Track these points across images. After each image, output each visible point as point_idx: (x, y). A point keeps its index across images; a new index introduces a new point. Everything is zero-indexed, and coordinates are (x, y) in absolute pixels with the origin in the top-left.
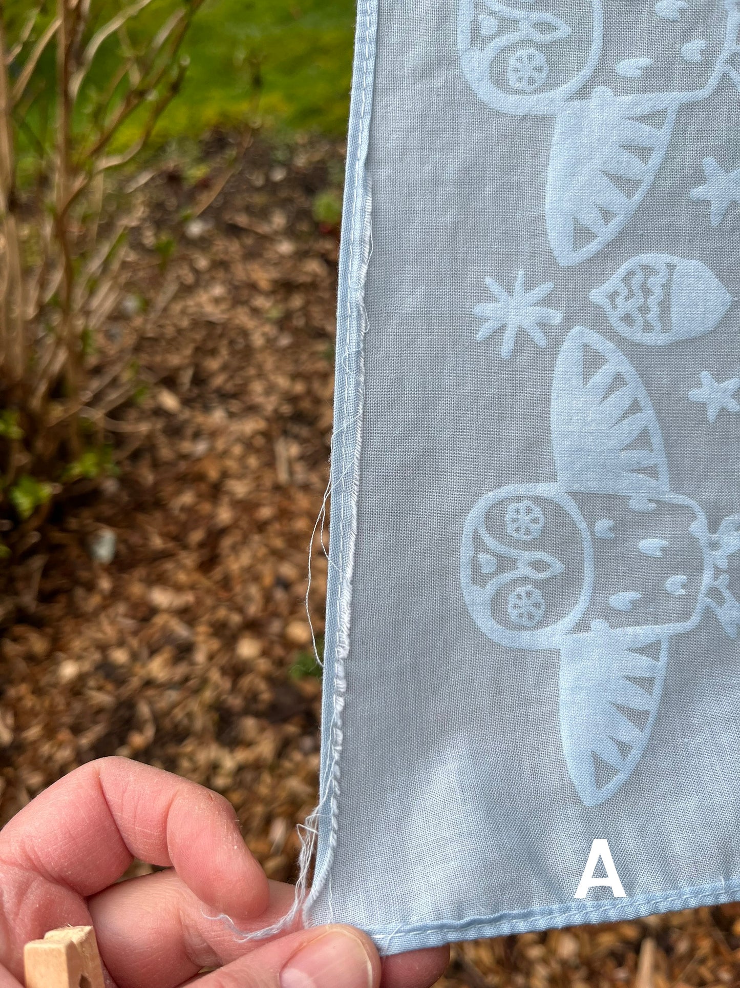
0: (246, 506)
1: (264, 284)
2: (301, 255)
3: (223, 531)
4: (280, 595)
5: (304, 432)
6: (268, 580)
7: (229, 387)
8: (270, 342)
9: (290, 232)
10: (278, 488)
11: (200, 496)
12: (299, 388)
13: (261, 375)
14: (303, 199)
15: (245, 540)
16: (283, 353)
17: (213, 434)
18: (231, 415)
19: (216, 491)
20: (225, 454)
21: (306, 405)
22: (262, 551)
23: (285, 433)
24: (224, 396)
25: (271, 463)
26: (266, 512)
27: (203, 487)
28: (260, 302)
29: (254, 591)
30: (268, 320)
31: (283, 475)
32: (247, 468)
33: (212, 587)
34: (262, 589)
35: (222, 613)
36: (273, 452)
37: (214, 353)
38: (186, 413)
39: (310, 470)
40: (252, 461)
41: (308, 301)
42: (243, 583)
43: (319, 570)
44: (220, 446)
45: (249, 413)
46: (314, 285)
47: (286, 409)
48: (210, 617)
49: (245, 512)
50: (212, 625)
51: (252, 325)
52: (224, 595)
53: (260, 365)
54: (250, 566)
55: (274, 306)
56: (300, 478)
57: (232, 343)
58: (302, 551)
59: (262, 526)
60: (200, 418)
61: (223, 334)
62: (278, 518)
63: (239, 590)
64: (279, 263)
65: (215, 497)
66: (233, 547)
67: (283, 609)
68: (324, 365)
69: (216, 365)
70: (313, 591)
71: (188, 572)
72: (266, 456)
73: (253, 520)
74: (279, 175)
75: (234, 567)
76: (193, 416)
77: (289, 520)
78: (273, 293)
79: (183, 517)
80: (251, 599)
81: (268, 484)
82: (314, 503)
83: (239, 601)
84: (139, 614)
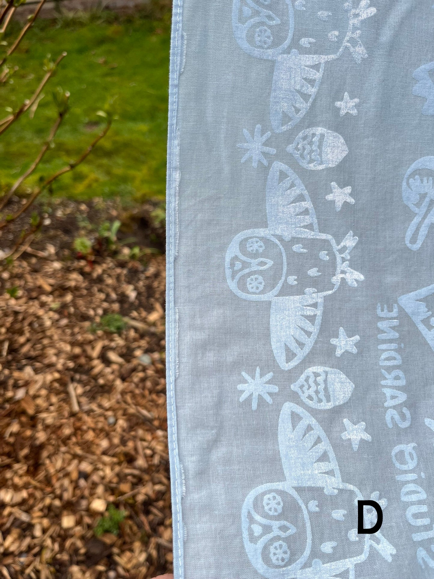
0: (55, 429)
1: (48, 288)
2: (67, 270)
3: (42, 446)
4: (82, 482)
5: (84, 377)
6: (74, 475)
7: (33, 353)
8: (55, 323)
9: (59, 257)
10: (73, 414)
11: (22, 425)
12: (77, 350)
13: (52, 345)
14: (62, 236)
15: (56, 452)
16: (63, 329)
17: (27, 384)
18: (36, 371)
19: (33, 421)
20: (35, 397)
21: (83, 360)
22: (68, 456)
23: (73, 380)
24: (31, 359)
25: (67, 400)
26: (67, 431)
27: (24, 419)
28: (44, 298)
29: (66, 482)
30: (51, 309)
31: (76, 408)
32: (51, 405)
33: (38, 485)
34: (71, 482)
35: (48, 501)
36: (67, 393)
37: (21, 332)
38: (6, 372)
39: (90, 403)
40: (54, 399)
41: (75, 297)
42: (58, 479)
43: (105, 464)
44: (32, 392)
45: (47, 370)
46: (77, 288)
47: (71, 364)
48: (40, 505)
49: (53, 432)
50: (41, 510)
51: (41, 312)
52: (49, 489)
53: (51, 337)
54: (62, 469)
55: (54, 301)
56: (86, 407)
57: (31, 324)
58: (93, 453)
59: (65, 441)
60: (16, 374)
61: (24, 319)
62: (75, 434)
63: (57, 485)
64: (53, 275)
65: (33, 426)
66: (49, 457)
67: (87, 493)
68: (91, 337)
69: (22, 340)
70: (103, 478)
71: (21, 476)
72: (62, 396)
73: (59, 438)
74: (47, 222)
75: (52, 471)
76: (11, 373)
77: (82, 435)
78: (51, 293)
79: (12, 440)
80: (65, 490)
81: (66, 414)
82: (96, 423)
83: (58, 492)
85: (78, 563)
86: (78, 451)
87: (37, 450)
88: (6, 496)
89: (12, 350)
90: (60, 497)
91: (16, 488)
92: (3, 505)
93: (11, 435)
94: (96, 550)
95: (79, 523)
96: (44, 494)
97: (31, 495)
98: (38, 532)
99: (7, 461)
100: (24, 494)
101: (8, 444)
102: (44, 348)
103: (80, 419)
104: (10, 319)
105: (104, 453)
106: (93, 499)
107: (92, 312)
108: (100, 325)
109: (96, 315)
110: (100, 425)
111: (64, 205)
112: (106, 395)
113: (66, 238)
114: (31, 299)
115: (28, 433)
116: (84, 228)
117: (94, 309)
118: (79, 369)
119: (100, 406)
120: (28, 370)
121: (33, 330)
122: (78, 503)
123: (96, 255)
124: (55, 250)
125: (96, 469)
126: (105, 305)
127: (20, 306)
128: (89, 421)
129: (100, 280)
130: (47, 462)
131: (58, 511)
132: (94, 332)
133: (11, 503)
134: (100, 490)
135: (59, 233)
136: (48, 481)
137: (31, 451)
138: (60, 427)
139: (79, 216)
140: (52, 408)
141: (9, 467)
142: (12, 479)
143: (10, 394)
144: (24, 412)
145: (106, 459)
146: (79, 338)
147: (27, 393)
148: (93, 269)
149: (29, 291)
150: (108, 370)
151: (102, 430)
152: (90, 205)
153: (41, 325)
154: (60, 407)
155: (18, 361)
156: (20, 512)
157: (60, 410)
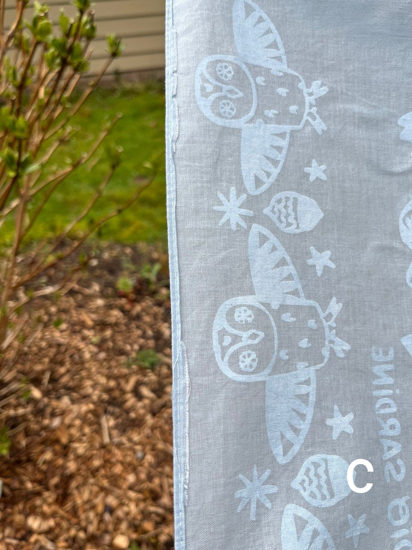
0: (85, 460)
1: (90, 323)
2: (109, 307)
3: (71, 477)
4: (107, 517)
5: (117, 410)
6: (100, 508)
7: (71, 384)
8: (94, 356)
9: (102, 295)
10: (103, 446)
11: (55, 454)
12: (112, 384)
13: (89, 377)
14: (108, 276)
15: (85, 483)
16: (101, 362)
17: (63, 413)
18: (73, 401)
19: (66, 451)
20: (70, 426)
21: (117, 394)
22: (96, 489)
23: (106, 412)
24: (69, 389)
25: (98, 431)
26: (97, 463)
27: (57, 447)
28: (86, 332)
29: (92, 515)
30: (92, 343)
31: (107, 440)
32: (84, 435)
33: (66, 515)
34: (97, 515)
35: (73, 532)
36: (99, 424)
37: (62, 363)
38: (46, 400)
39: (121, 435)
40: (87, 430)
41: (114, 332)
42: (85, 511)
43: (130, 500)
44: (67, 421)
45: (84, 400)
46: (116, 324)
47: (105, 397)
48: (64, 536)
49: (84, 463)
50: (66, 540)
51: (82, 345)
52: (74, 520)
53: (89, 370)
54: (88, 501)
55: (95, 336)
56: (116, 440)
57: (71, 356)
58: (119, 488)
59: (94, 472)
60: (54, 403)
61: (66, 351)
62: (103, 466)
63: (83, 516)
64: (96, 311)
65: (65, 456)
66: (78, 488)
67: (111, 527)
68: (125, 371)
69: (62, 370)
70: (127, 514)
71: (49, 505)
72: (95, 427)
73: (88, 469)
74: (94, 263)
75: (79, 501)
76: (50, 402)
77: (110, 468)
78: (93, 328)
79: (44, 467)
80: (90, 522)
81: (97, 445)
82: (125, 456)
83: (83, 524)
84: (19, 535)
86: (105, 483)
87: (67, 479)
88: (34, 523)
89: (53, 380)
90: (85, 530)
91: (45, 517)
92: (30, 532)
93: (45, 462)
96: (70, 524)
97: (58, 525)
99: (38, 488)
100: (51, 523)
101: (40, 471)
102: (82, 379)
103: (109, 452)
104: (53, 350)
105: (131, 488)
106: (117, 534)
107: (128, 347)
108: (135, 360)
109: (132, 350)
110: (129, 459)
111: (111, 248)
112: (136, 429)
113: (110, 278)
114: (74, 332)
115: (60, 462)
116: (128, 269)
117: (131, 345)
118: (113, 402)
119: (130, 440)
120: (66, 401)
121: (74, 363)
122: (101, 537)
123: (137, 294)
124: (100, 289)
125: (122, 504)
126: (142, 341)
127: (64, 338)
128: (118, 454)
129: (138, 317)
130: (75, 492)
131: (82, 543)
132: (129, 366)
133: (39, 531)
134: (124, 526)
135: (105, 273)
136: (74, 512)
137: (61, 481)
138: (90, 458)
139: (124, 258)
140: (85, 438)
141: (38, 494)
142: (41, 506)
143: (46, 422)
144: (57, 441)
145: (132, 494)
146: (116, 371)
147: (62, 423)
148: (133, 306)
149: (72, 325)
150: (140, 404)
151: (130, 464)
152: (134, 248)
153: (81, 357)
154: (92, 437)
155: (57, 391)
156: (46, 540)
157: (91, 441)
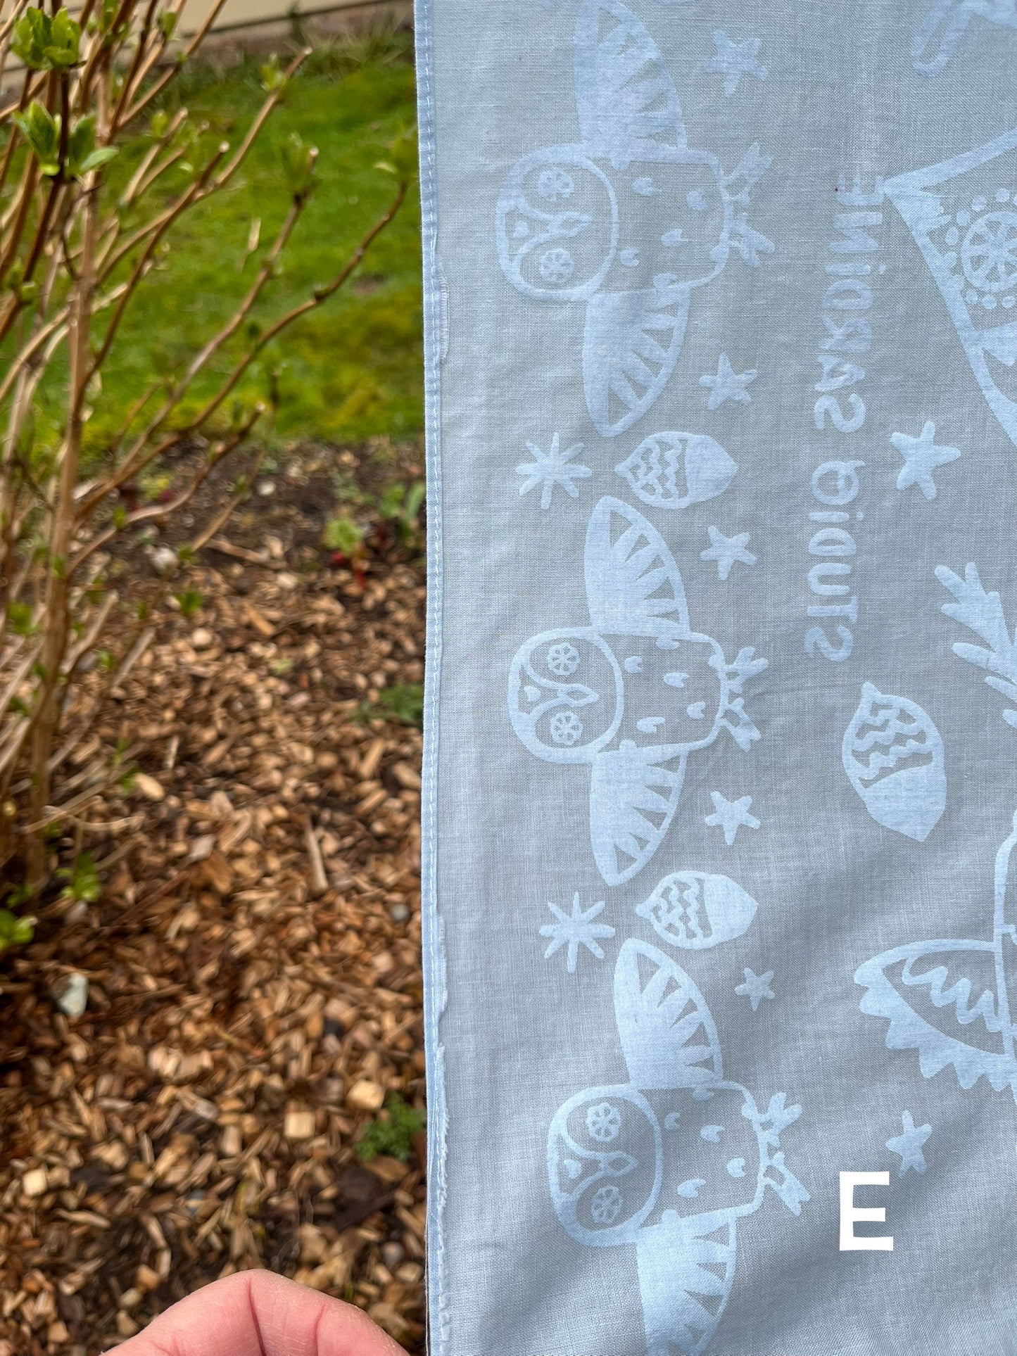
0: (275, 925)
1: (267, 629)
3: (245, 961)
4: (331, 1043)
5: (341, 818)
6: (315, 1026)
7: (231, 765)
8: (280, 701)
9: (291, 563)
10: (314, 896)
11: (204, 914)
12: (328, 760)
13: (273, 748)
14: (299, 518)
15: (277, 975)
16: (297, 714)
17: (216, 828)
18: (236, 802)
19: (228, 907)
20: (234, 856)
21: (339, 782)
22: (302, 986)
23: (315, 822)
24: (226, 777)
25: (302, 863)
26: (301, 932)
27: (208, 902)
28: (257, 649)
29: (296, 1040)
30: (271, 673)
31: (321, 882)
32: (268, 874)
33: (235, 1041)
34: (308, 1040)
35: (255, 1078)
36: (304, 851)
37: (207, 721)
38: (173, 802)
39: (354, 873)
40: (274, 863)
41: (324, 647)
42: (279, 1033)
43: (382, 1007)
44: (226, 846)
45: (260, 801)
46: (330, 630)
47: (313, 790)
48: (239, 1087)
49: (271, 933)
50: (240, 1096)
51: (250, 679)
52: (258, 1053)
53: (270, 732)
54: (288, 1011)
55: (277, 657)
56: (344, 882)
57: (227, 704)
58: (357, 982)
59: (297, 952)
60: (193, 807)
61: (212, 693)
62: (318, 939)
63: (277, 1044)
64: (279, 600)
65: (229, 918)
66: (260, 985)
67: (341, 1065)
68: (356, 731)
69: (209, 735)
70: (379, 1036)
71: (199, 1022)
72: (293, 856)
73: (281, 945)
74: (267, 489)
75: (266, 1014)
76: (183, 805)
77: (332, 943)
78: (274, 639)
79: (181, 945)
80: (293, 1056)
81: (299, 894)
82: (365, 917)
83: (278, 1059)
84: (131, 1091)
85: (317, 1220)
86: (324, 974)
87: (235, 968)
88: (164, 1062)
89: (186, 757)
90: (283, 1072)
91: (188, 1047)
92: (158, 1082)
93: (181, 933)
94: (359, 1193)
95: (322, 1129)
96: (248, 1062)
97: (219, 1063)
98: (231, 1145)
99: (172, 988)
100: (205, 1060)
101: (172, 951)
102: (255, 753)
103: (329, 907)
104: (184, 693)
105: (381, 983)
106: (356, 1081)
107: (361, 681)
108: (379, 706)
109: (371, 685)
110: (373, 922)
111: (304, 453)
112: (389, 857)
113: (307, 524)
114: (230, 651)
115: (217, 931)
116: (348, 502)
117: (367, 675)
118: (329, 799)
119: (375, 881)
120: (220, 800)
121: (232, 715)
122: (321, 1084)
123: (372, 560)
124: (283, 548)
125: (364, 1017)
126: (391, 665)
127: (206, 665)
128: (349, 911)
129: (381, 612)
130: (257, 994)
131: (276, 1101)
132: (365, 721)
133: (175, 1078)
134: (371, 1062)
135: (293, 511)
136: (257, 1035)
137: (221, 971)
138: (287, 921)
139: (338, 479)
140: (268, 881)
141: (173, 1001)
142: (179, 1026)
143: (179, 848)
144: (208, 888)
145: (386, 996)
146: (333, 733)
147: (216, 845)
148: (368, 590)
149: (225, 634)
150: (396, 804)
151: (378, 932)
152: (361, 453)
153: (251, 705)
154: (286, 878)
155: (200, 781)
156: (192, 1097)
157: (285, 885)
